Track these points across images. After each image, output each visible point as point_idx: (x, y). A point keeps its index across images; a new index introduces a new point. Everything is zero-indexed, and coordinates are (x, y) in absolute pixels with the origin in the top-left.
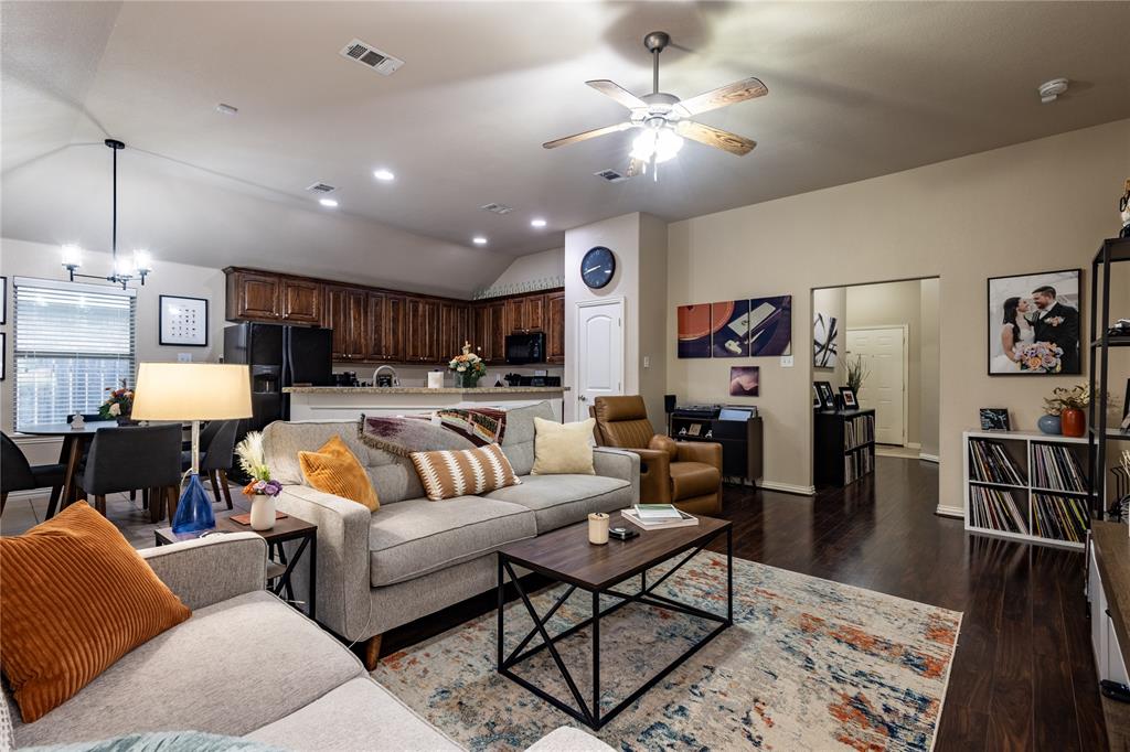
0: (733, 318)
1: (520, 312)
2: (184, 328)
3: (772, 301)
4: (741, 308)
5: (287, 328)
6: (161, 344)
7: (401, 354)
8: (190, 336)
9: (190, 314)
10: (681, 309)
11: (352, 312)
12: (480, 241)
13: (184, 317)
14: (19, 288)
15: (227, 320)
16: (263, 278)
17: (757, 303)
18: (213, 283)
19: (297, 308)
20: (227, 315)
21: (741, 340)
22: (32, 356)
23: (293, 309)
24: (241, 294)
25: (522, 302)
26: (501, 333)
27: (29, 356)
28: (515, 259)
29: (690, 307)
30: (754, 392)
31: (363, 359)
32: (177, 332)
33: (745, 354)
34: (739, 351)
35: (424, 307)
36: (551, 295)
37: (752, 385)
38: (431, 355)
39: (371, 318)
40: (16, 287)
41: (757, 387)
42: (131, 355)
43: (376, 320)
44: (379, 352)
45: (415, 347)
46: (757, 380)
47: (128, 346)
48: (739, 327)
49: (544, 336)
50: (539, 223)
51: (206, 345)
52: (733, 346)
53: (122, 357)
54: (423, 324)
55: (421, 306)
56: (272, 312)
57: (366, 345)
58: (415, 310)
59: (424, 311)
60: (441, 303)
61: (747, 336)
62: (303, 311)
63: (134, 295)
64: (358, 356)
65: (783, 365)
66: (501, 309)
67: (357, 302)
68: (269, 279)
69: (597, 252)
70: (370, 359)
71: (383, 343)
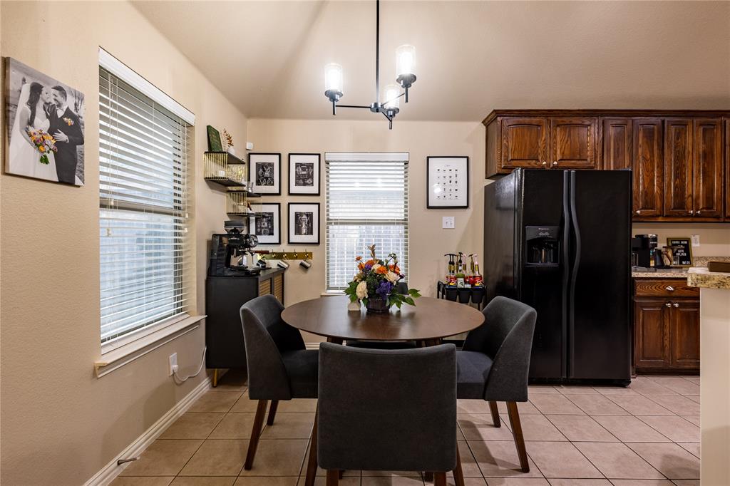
2: (448, 190)
5: (569, 172)
6: (428, 207)
7: (716, 208)
8: (453, 197)
9: (453, 173)
11: (641, 150)
13: (448, 177)
14: (330, 164)
15: (487, 178)
16: (527, 120)
19: (567, 152)
20: (486, 172)
22: (337, 223)
23: (563, 154)
24: (505, 142)
31: (658, 216)
39: (670, 156)
40: (327, 163)
42: (406, 220)
43: (677, 159)
47: (403, 211)
51: (467, 207)
53: (398, 223)
56: (538, 160)
57: (662, 197)
62: (576, 154)
63: (406, 159)
64: (650, 212)
67: (649, 134)
68: (535, 120)
70: (667, 216)
71: (688, 192)
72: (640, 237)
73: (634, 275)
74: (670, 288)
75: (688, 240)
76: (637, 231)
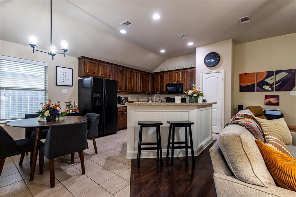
0: (266, 78)
1: (172, 76)
2: (65, 79)
3: (286, 71)
4: (270, 74)
5: (104, 80)
6: (57, 85)
7: (132, 90)
8: (67, 82)
9: (67, 74)
10: (241, 75)
11: (119, 75)
12: (163, 51)
13: (65, 75)
15: (79, 77)
16: (92, 61)
17: (278, 72)
18: (74, 63)
20: (79, 75)
21: (271, 86)
22: (7, 89)
23: (102, 73)
24: (86, 67)
25: (173, 73)
26: (164, 84)
27: (6, 89)
28: (167, 59)
29: (246, 74)
30: (277, 104)
31: (122, 92)
32: (62, 80)
33: (272, 90)
34: (270, 89)
35: (139, 74)
36: (186, 70)
37: (276, 102)
38: (141, 91)
39: (124, 78)
41: (279, 102)
42: (45, 89)
43: (126, 78)
44: (126, 89)
45: (136, 88)
46: (278, 100)
47: (44, 86)
48: (269, 80)
49: (183, 84)
50: (190, 44)
51: (72, 86)
52: (267, 87)
53: (42, 90)
54: (139, 80)
55: (138, 74)
56: (95, 74)
57: (123, 87)
58: (136, 75)
59: (139, 76)
60: (143, 73)
61: (273, 84)
62: (105, 74)
63: (46, 65)
65: (291, 94)
66: (164, 76)
67: (121, 71)
68: (95, 62)
69: (212, 55)
70: (124, 92)
71: (128, 86)
72: (119, 97)
73: (118, 106)
74: (124, 109)
75: (128, 98)
76: (118, 95)
